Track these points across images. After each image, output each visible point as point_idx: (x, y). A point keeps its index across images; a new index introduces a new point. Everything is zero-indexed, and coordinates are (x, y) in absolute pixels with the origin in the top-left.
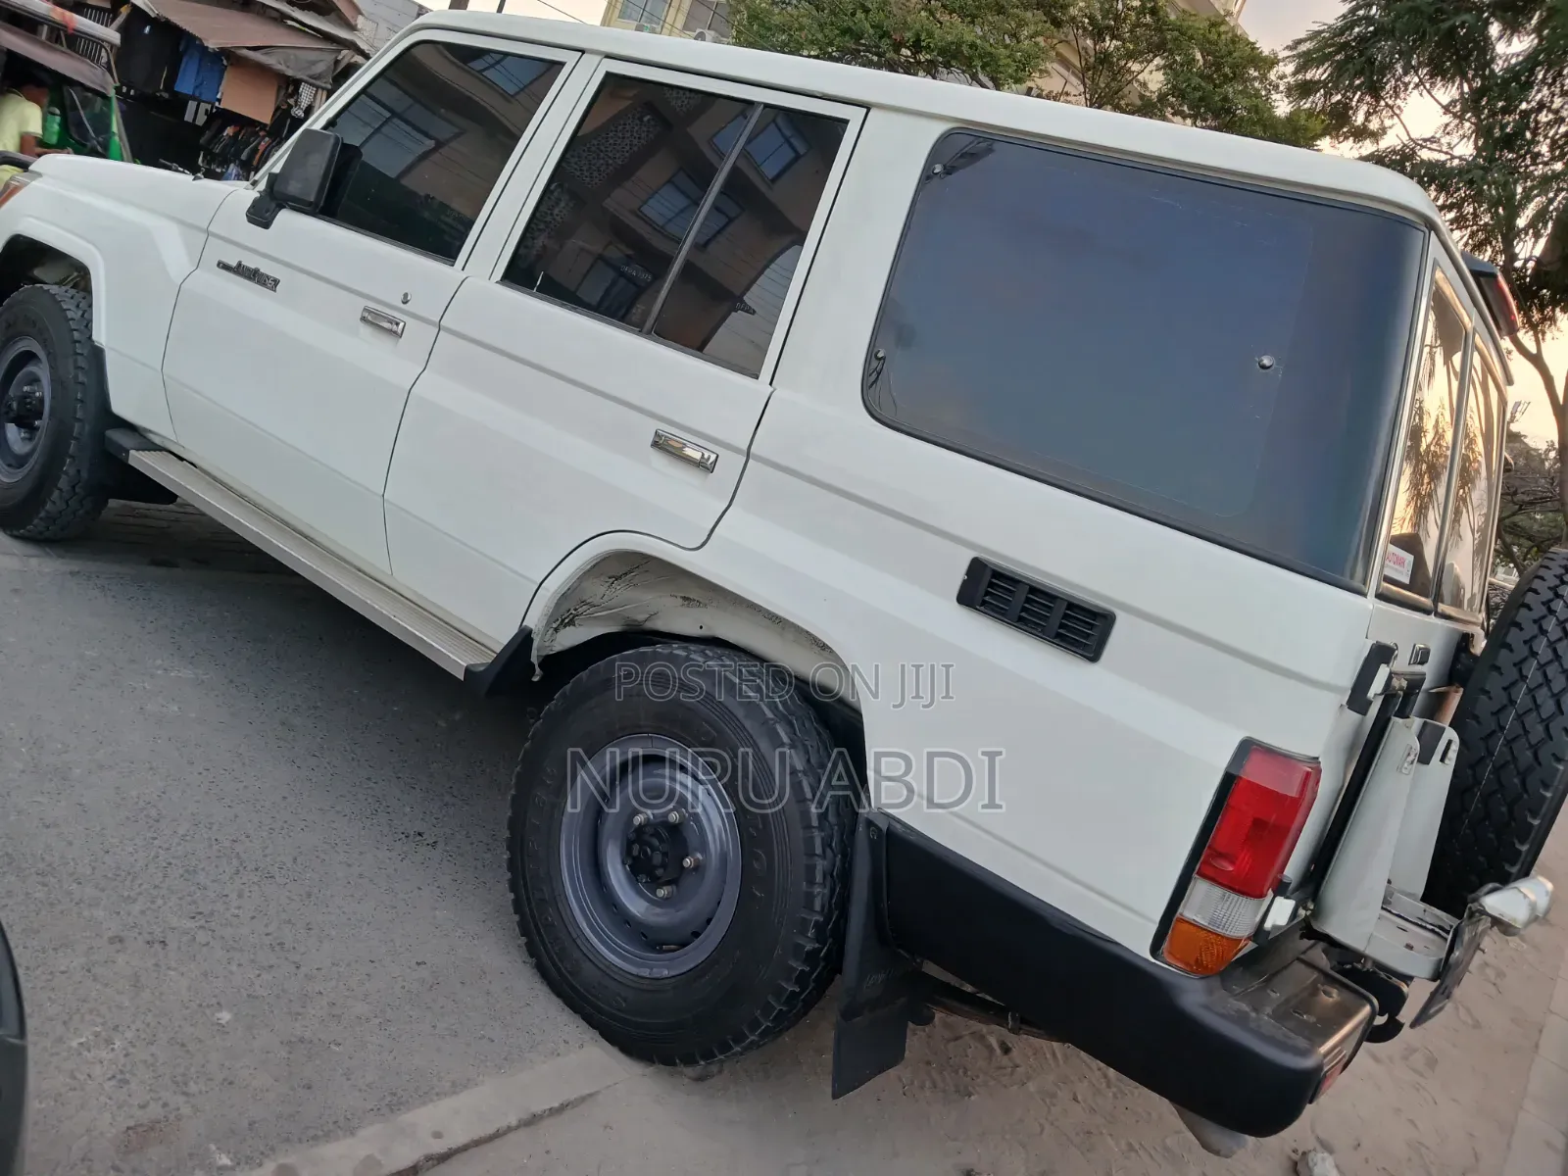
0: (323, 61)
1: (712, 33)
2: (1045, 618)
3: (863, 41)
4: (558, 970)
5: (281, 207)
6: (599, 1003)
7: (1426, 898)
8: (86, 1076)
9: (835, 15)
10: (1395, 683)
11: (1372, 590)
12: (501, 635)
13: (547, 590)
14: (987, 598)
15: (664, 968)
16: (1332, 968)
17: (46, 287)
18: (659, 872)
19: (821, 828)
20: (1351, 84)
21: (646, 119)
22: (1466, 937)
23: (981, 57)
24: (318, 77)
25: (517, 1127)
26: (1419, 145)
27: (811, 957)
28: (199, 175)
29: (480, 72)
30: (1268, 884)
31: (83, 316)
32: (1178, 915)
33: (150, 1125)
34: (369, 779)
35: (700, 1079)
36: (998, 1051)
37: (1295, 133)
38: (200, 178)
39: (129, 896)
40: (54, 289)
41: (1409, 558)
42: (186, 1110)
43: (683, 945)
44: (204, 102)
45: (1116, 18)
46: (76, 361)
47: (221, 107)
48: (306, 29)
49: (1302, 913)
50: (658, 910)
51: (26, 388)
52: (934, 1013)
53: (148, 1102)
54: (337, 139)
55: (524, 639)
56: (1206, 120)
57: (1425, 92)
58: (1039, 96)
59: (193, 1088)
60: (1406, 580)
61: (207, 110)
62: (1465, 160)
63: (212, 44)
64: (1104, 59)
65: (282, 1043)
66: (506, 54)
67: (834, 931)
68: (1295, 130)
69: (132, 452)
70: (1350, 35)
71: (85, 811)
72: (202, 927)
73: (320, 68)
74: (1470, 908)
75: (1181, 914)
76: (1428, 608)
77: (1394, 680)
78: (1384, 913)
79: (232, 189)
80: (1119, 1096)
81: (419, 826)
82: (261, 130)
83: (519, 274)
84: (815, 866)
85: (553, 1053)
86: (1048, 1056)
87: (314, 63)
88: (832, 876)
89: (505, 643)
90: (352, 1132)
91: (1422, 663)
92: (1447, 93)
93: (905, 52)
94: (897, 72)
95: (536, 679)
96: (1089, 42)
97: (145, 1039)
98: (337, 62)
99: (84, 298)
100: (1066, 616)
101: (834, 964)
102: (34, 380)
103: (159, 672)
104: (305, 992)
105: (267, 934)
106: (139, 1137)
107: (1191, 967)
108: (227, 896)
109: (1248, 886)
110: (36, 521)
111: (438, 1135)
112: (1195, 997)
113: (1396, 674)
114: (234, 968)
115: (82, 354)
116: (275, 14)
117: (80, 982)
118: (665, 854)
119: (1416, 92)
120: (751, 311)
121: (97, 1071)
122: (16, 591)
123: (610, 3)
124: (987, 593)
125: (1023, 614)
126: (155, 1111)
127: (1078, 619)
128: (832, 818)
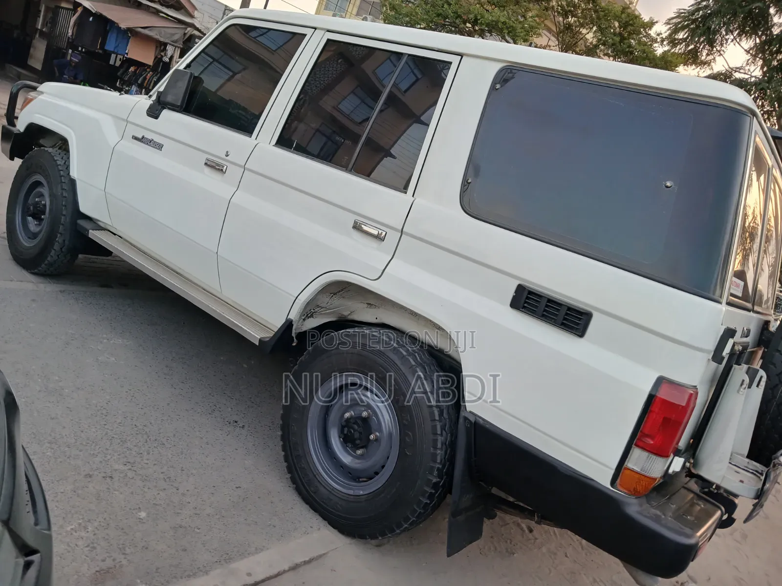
0: (178, 34)
1: (371, 17)
2: (556, 315)
3: (447, 20)
4: (307, 491)
5: (164, 108)
6: (328, 508)
7: (749, 456)
8: (75, 546)
9: (433, 7)
10: (736, 348)
11: (724, 301)
12: (277, 323)
13: (300, 300)
14: (525, 305)
15: (362, 490)
16: (700, 491)
17: (46, 149)
18: (358, 442)
19: (440, 421)
20: (699, 40)
21: (339, 61)
22: (772, 477)
23: (507, 28)
24: (176, 42)
25: (289, 571)
26: (734, 70)
27: (435, 486)
28: (122, 92)
29: (255, 38)
30: (671, 451)
31: (65, 163)
32: (625, 466)
33: (107, 570)
34: (210, 394)
35: (378, 546)
36: (527, 531)
37: (666, 63)
38: (123, 94)
39: (94, 454)
40: (50, 150)
41: (742, 283)
42: (124, 562)
43: (371, 479)
44: (120, 55)
45: (575, 6)
46: (62, 186)
47: (127, 57)
48: (170, 18)
49: (688, 464)
50: (357, 461)
51: (37, 199)
52: (496, 513)
53: (106, 558)
54: (191, 74)
55: (289, 325)
56: (620, 58)
57: (737, 44)
58: (536, 47)
59: (128, 551)
60: (740, 295)
61: (120, 59)
62: (758, 78)
63: (123, 26)
64: (569, 27)
65: (171, 528)
66: (270, 30)
67: (448, 473)
68: (666, 62)
69: (90, 231)
70: (698, 15)
71: (71, 411)
72: (130, 469)
73: (176, 37)
74: (774, 462)
75: (626, 465)
76: (750, 309)
77: (736, 346)
78: (730, 465)
79: (138, 99)
80: (588, 554)
81: (235, 418)
82: (147, 68)
83: (284, 141)
84: (437, 440)
85: (305, 533)
86: (552, 534)
87: (174, 34)
88: (446, 444)
89: (279, 327)
90: (207, 573)
91: (747, 337)
92: (748, 43)
93: (468, 25)
94: (464, 35)
95: (294, 344)
96: (561, 19)
97: (103, 526)
98: (185, 34)
99: (65, 154)
100: (567, 314)
101: (448, 488)
102: (41, 195)
103: (105, 341)
104: (181, 502)
105: (162, 473)
106: (102, 575)
107: (631, 492)
108: (141, 453)
109: (661, 452)
110: (43, 265)
111: (249, 575)
112: (634, 508)
113: (736, 343)
114: (146, 490)
115: (65, 182)
116: (154, 11)
117: (71, 497)
118: (360, 433)
119: (732, 43)
120: (394, 157)
121: (80, 543)
122: (33, 300)
123: (319, 3)
124: (526, 302)
125: (545, 313)
126: (109, 563)
127: (573, 316)
128: (445, 415)
